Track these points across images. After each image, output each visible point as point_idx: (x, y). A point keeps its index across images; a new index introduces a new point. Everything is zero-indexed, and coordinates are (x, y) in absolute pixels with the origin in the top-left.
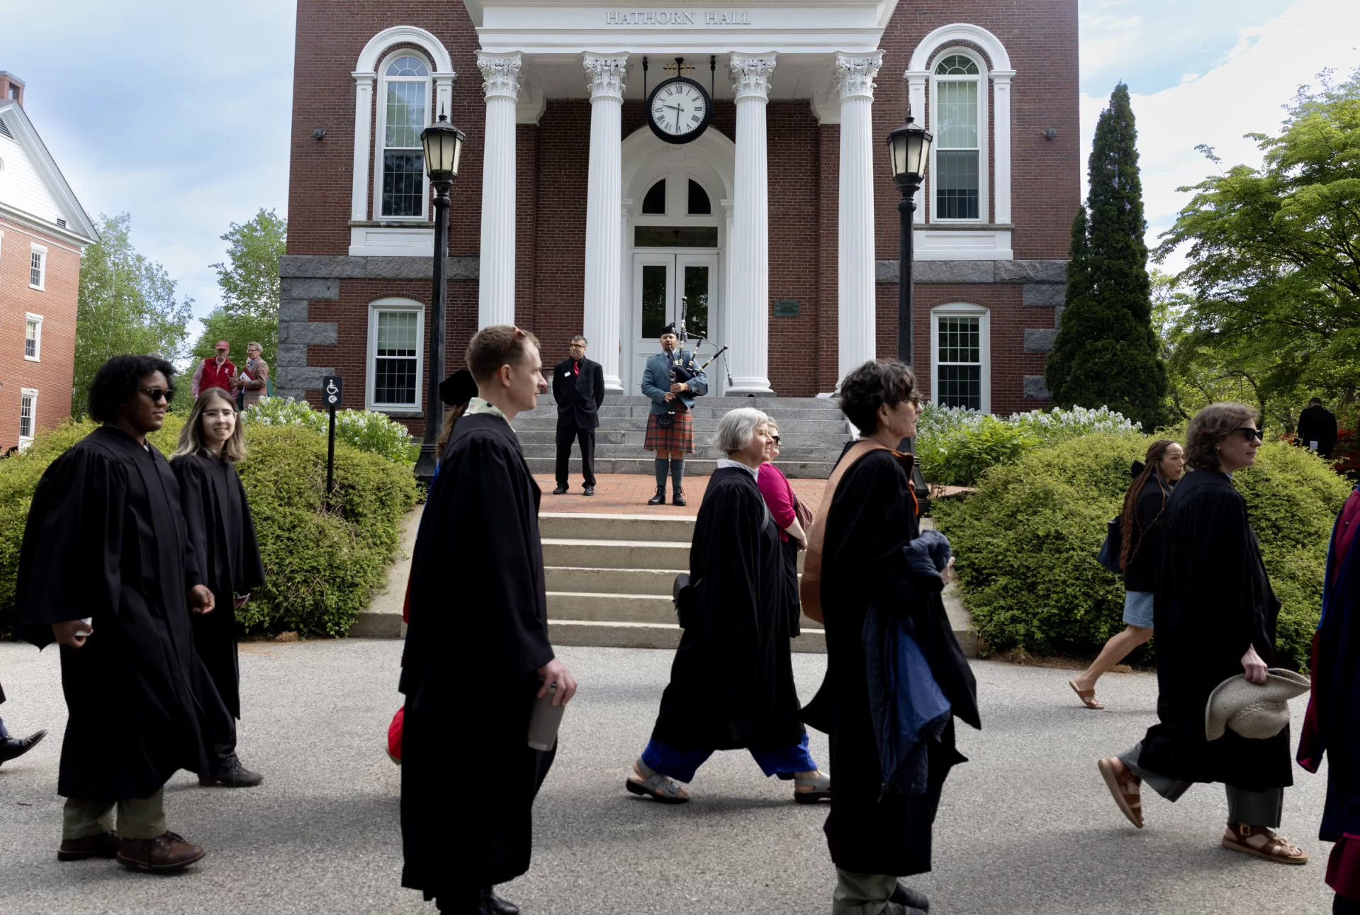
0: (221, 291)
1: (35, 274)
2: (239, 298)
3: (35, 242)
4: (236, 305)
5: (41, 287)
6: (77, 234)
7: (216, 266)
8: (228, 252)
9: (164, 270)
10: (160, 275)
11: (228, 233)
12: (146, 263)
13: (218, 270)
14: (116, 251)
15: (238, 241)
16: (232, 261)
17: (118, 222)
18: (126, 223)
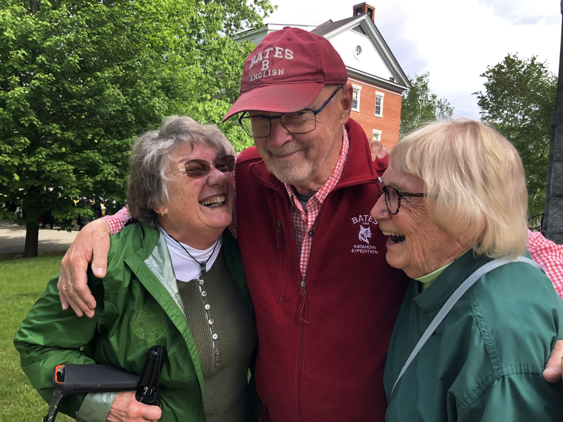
0: (479, 109)
1: (378, 108)
2: (490, 113)
3: (378, 91)
4: (488, 117)
5: (381, 115)
6: (400, 85)
7: (476, 93)
8: (485, 85)
9: (448, 101)
10: (446, 104)
11: (485, 72)
12: (438, 99)
13: (478, 95)
14: (422, 93)
15: (491, 77)
16: (486, 90)
17: (423, 77)
18: (427, 77)
